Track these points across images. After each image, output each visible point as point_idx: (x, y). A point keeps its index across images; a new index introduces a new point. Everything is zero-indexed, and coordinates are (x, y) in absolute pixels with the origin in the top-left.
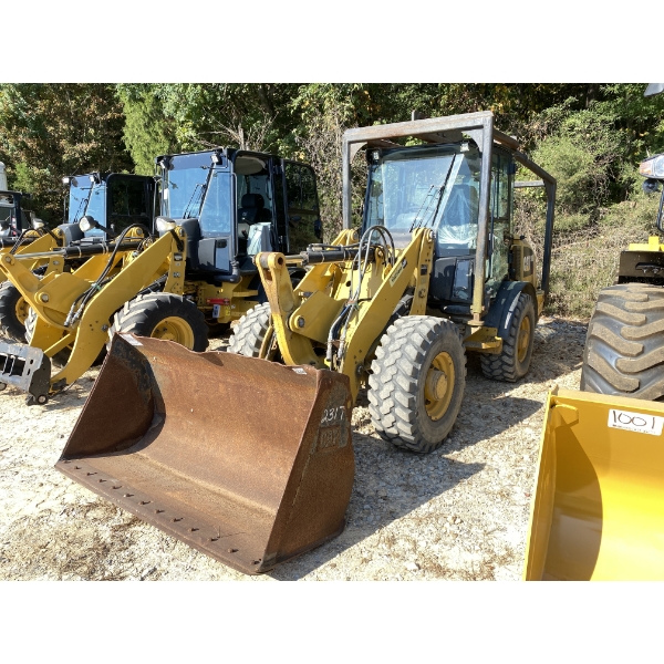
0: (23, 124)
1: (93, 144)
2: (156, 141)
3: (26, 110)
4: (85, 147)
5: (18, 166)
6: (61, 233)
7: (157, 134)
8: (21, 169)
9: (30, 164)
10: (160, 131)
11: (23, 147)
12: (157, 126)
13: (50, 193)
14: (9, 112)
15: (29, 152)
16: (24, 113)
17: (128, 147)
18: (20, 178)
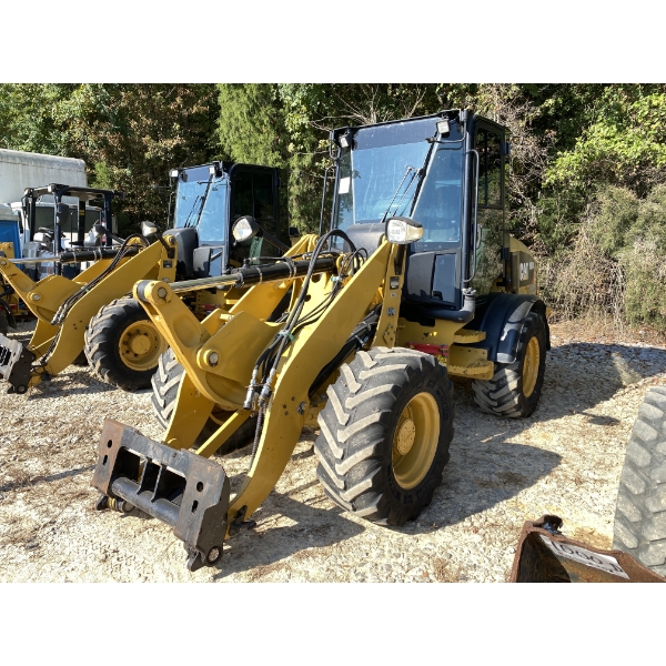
0: (104, 118)
1: (177, 141)
2: (260, 132)
3: (108, 104)
4: (170, 143)
5: (97, 165)
6: (173, 241)
7: (262, 123)
8: (101, 169)
9: (110, 164)
10: (266, 120)
11: (103, 144)
12: (263, 113)
13: (129, 195)
14: (90, 105)
15: (110, 151)
16: (106, 107)
17: (222, 139)
18: (99, 178)
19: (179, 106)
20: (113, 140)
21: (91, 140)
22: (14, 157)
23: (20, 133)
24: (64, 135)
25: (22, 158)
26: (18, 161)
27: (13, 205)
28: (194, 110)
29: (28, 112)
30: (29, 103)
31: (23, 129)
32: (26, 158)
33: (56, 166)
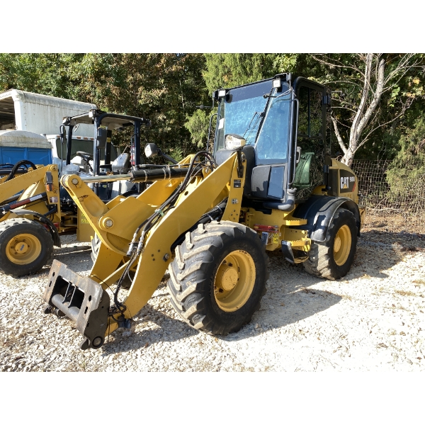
1: (164, 91)
4: (157, 93)
19: (163, 65)
20: (115, 91)
21: (98, 91)
22: (44, 100)
23: (44, 87)
24: (77, 89)
25: (50, 101)
26: (47, 103)
27: (48, 137)
28: (174, 69)
29: (50, 72)
30: (51, 65)
31: (46, 84)
32: (53, 101)
33: (75, 108)
